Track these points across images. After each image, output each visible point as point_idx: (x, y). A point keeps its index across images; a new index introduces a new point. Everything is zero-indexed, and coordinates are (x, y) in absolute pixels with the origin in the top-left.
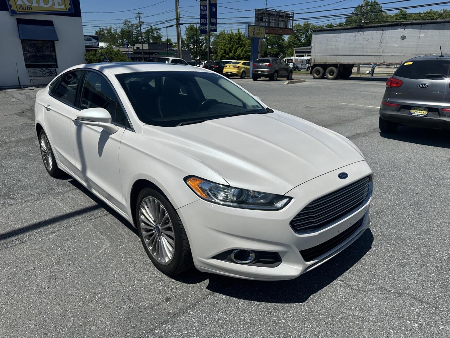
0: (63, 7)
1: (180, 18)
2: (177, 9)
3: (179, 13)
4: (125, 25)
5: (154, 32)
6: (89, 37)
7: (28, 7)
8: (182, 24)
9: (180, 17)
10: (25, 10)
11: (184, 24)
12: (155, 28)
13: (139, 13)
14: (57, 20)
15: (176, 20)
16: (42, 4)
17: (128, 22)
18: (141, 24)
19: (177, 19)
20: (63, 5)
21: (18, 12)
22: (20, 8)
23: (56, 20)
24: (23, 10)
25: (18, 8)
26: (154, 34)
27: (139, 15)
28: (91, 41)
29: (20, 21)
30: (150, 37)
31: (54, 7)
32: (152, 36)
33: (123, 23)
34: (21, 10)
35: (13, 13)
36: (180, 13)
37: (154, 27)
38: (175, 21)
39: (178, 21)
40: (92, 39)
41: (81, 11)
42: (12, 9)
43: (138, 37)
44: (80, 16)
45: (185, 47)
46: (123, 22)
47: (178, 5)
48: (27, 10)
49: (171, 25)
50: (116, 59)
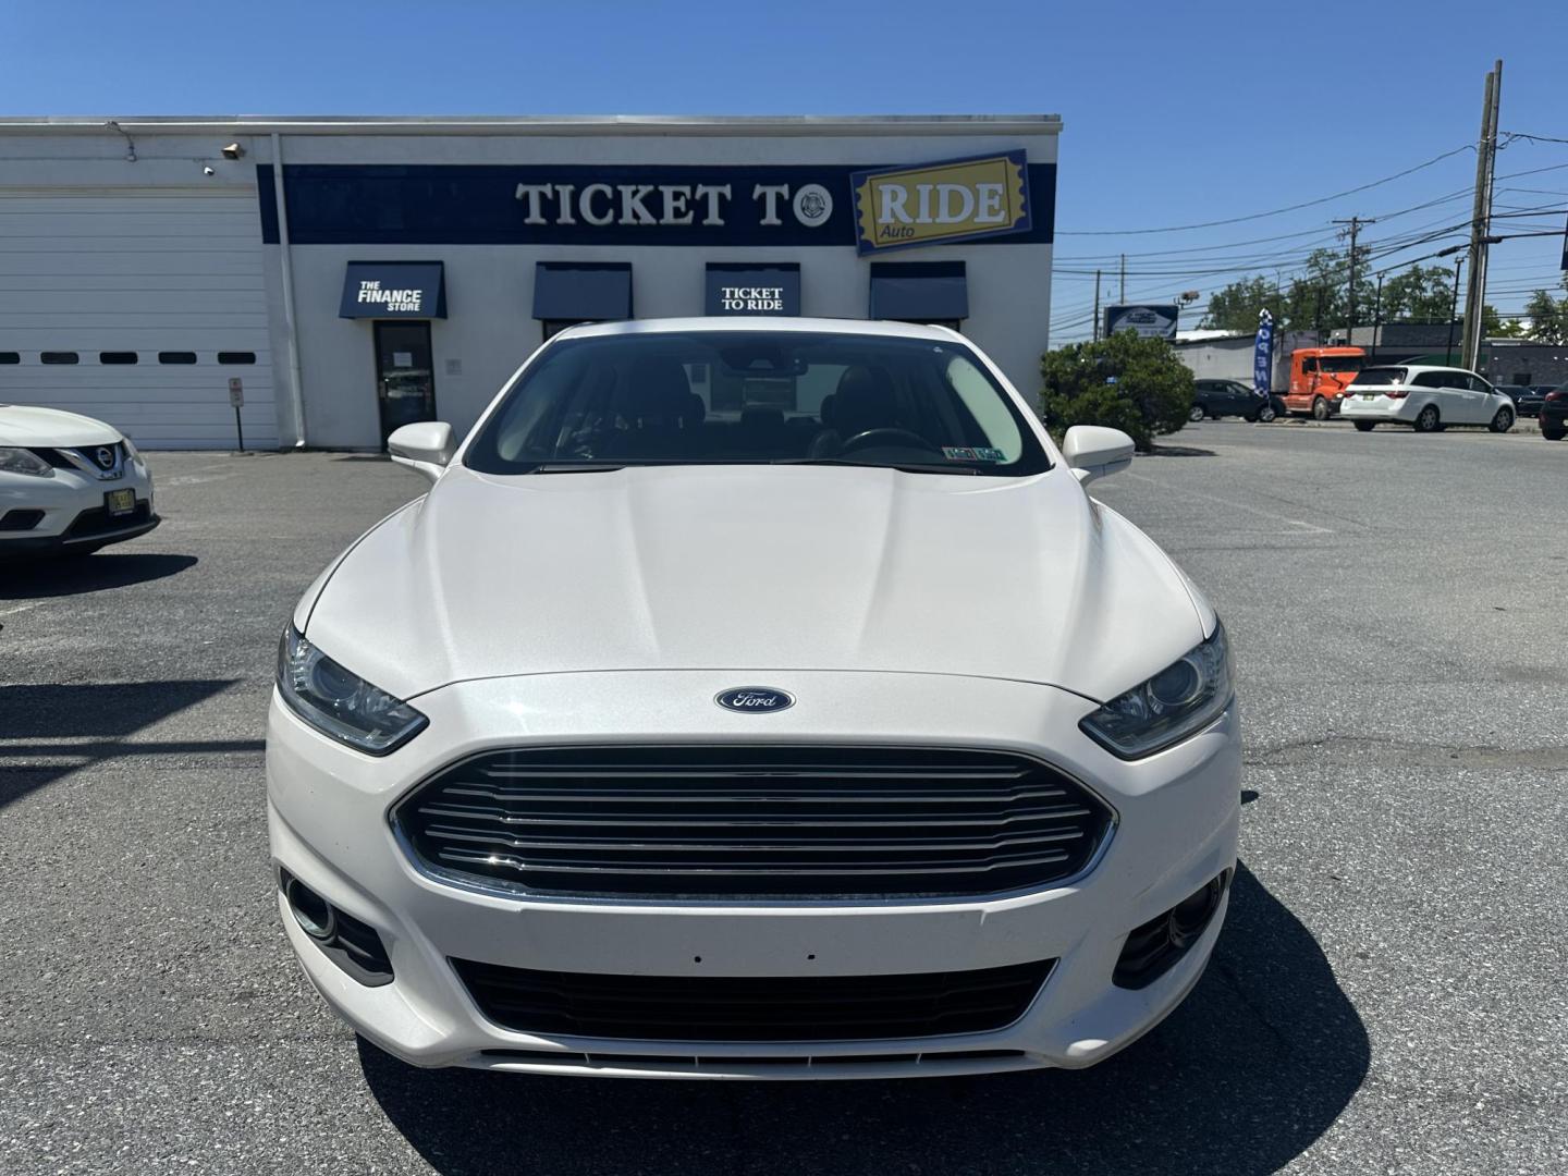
0: (1000, 218)
1: (1491, 216)
2: (1482, 186)
3: (1490, 200)
4: (1314, 268)
5: (1424, 285)
6: (1148, 311)
7: (904, 229)
8: (1498, 240)
9: (1492, 213)
10: (895, 239)
11: (1504, 240)
12: (1431, 269)
13: (1355, 219)
14: (977, 259)
15: (1474, 226)
16: (944, 217)
17: (1328, 256)
18: (1358, 254)
19: (1480, 223)
20: (1003, 213)
21: (878, 243)
22: (884, 232)
23: (974, 256)
24: (891, 239)
25: (879, 234)
26: (1424, 290)
27: (1355, 226)
28: (1153, 322)
29: (878, 271)
30: (1404, 304)
31: (976, 220)
32: (1414, 299)
33: (1309, 261)
34: (886, 238)
35: (866, 248)
36: (1493, 201)
37: (1424, 266)
38: (1470, 230)
39: (1478, 231)
40: (1157, 316)
41: (1056, 230)
42: (863, 237)
43: (1357, 306)
44: (1050, 240)
45: (1555, 332)
46: (1308, 257)
47: (1489, 169)
48: (900, 238)
49: (1453, 246)
50: (1137, 368)
